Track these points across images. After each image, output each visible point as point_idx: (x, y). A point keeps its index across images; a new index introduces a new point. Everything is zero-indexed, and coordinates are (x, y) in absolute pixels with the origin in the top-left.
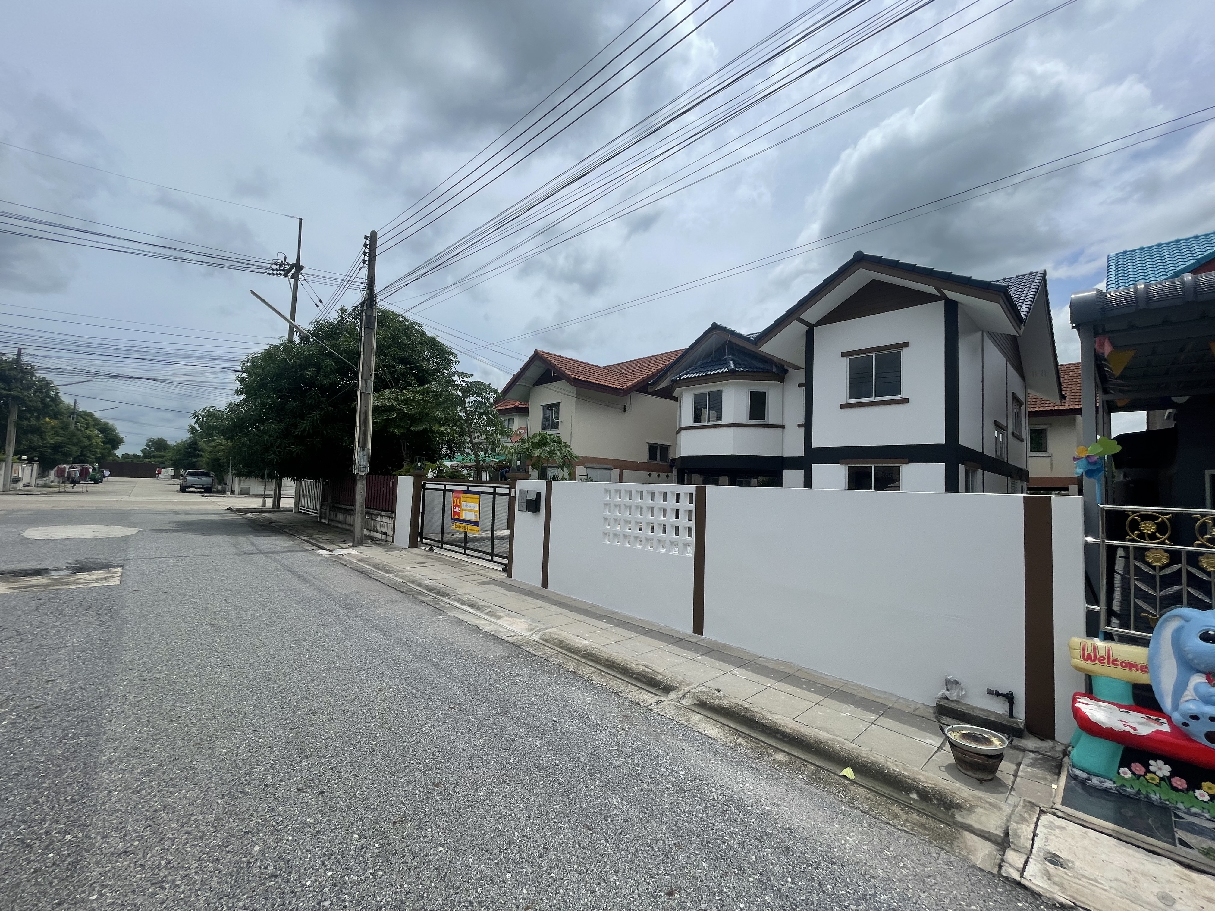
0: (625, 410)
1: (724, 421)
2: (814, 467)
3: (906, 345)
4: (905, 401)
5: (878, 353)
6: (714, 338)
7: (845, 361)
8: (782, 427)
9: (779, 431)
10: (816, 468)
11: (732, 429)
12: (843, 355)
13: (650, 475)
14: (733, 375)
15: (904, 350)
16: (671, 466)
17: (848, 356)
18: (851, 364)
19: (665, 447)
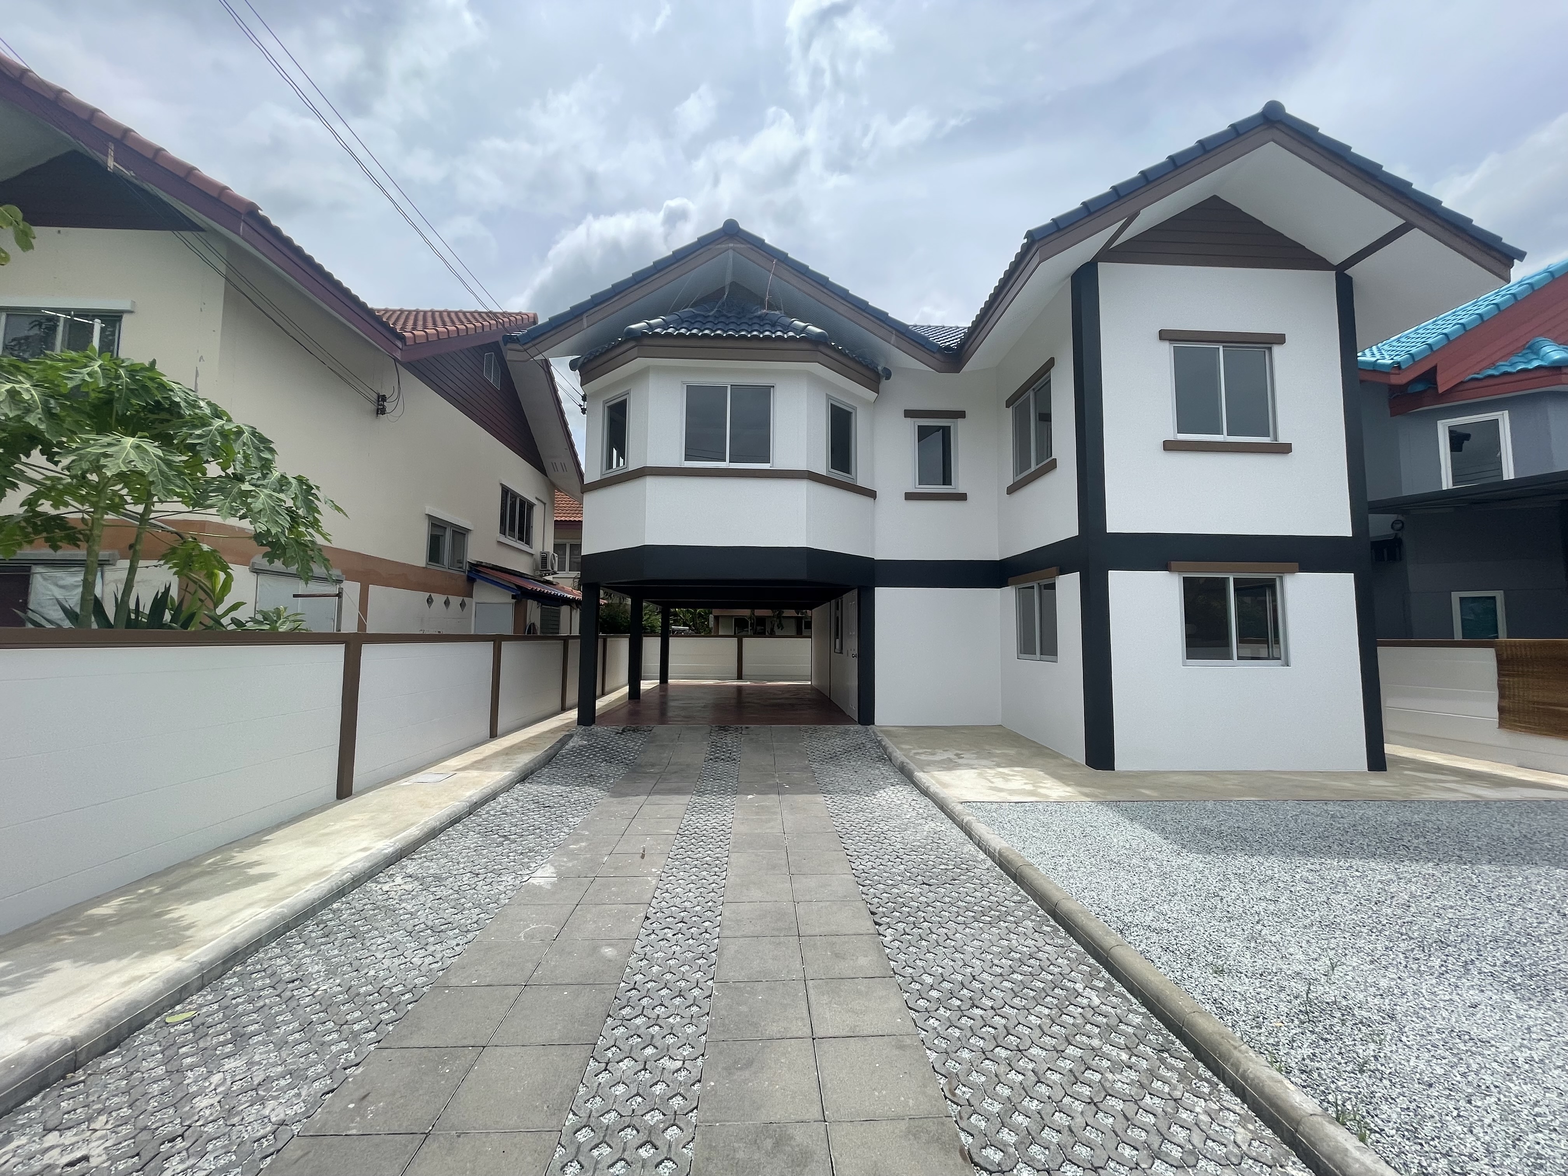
0: (381, 411)
1: (780, 459)
2: (1113, 576)
3: (1280, 339)
4: (1285, 449)
5: (1229, 345)
7: (1167, 351)
8: (874, 494)
9: (868, 499)
10: (1119, 582)
12: (1165, 335)
13: (430, 601)
15: (1276, 349)
16: (471, 580)
17: (1171, 340)
18: (1178, 356)
19: (461, 533)
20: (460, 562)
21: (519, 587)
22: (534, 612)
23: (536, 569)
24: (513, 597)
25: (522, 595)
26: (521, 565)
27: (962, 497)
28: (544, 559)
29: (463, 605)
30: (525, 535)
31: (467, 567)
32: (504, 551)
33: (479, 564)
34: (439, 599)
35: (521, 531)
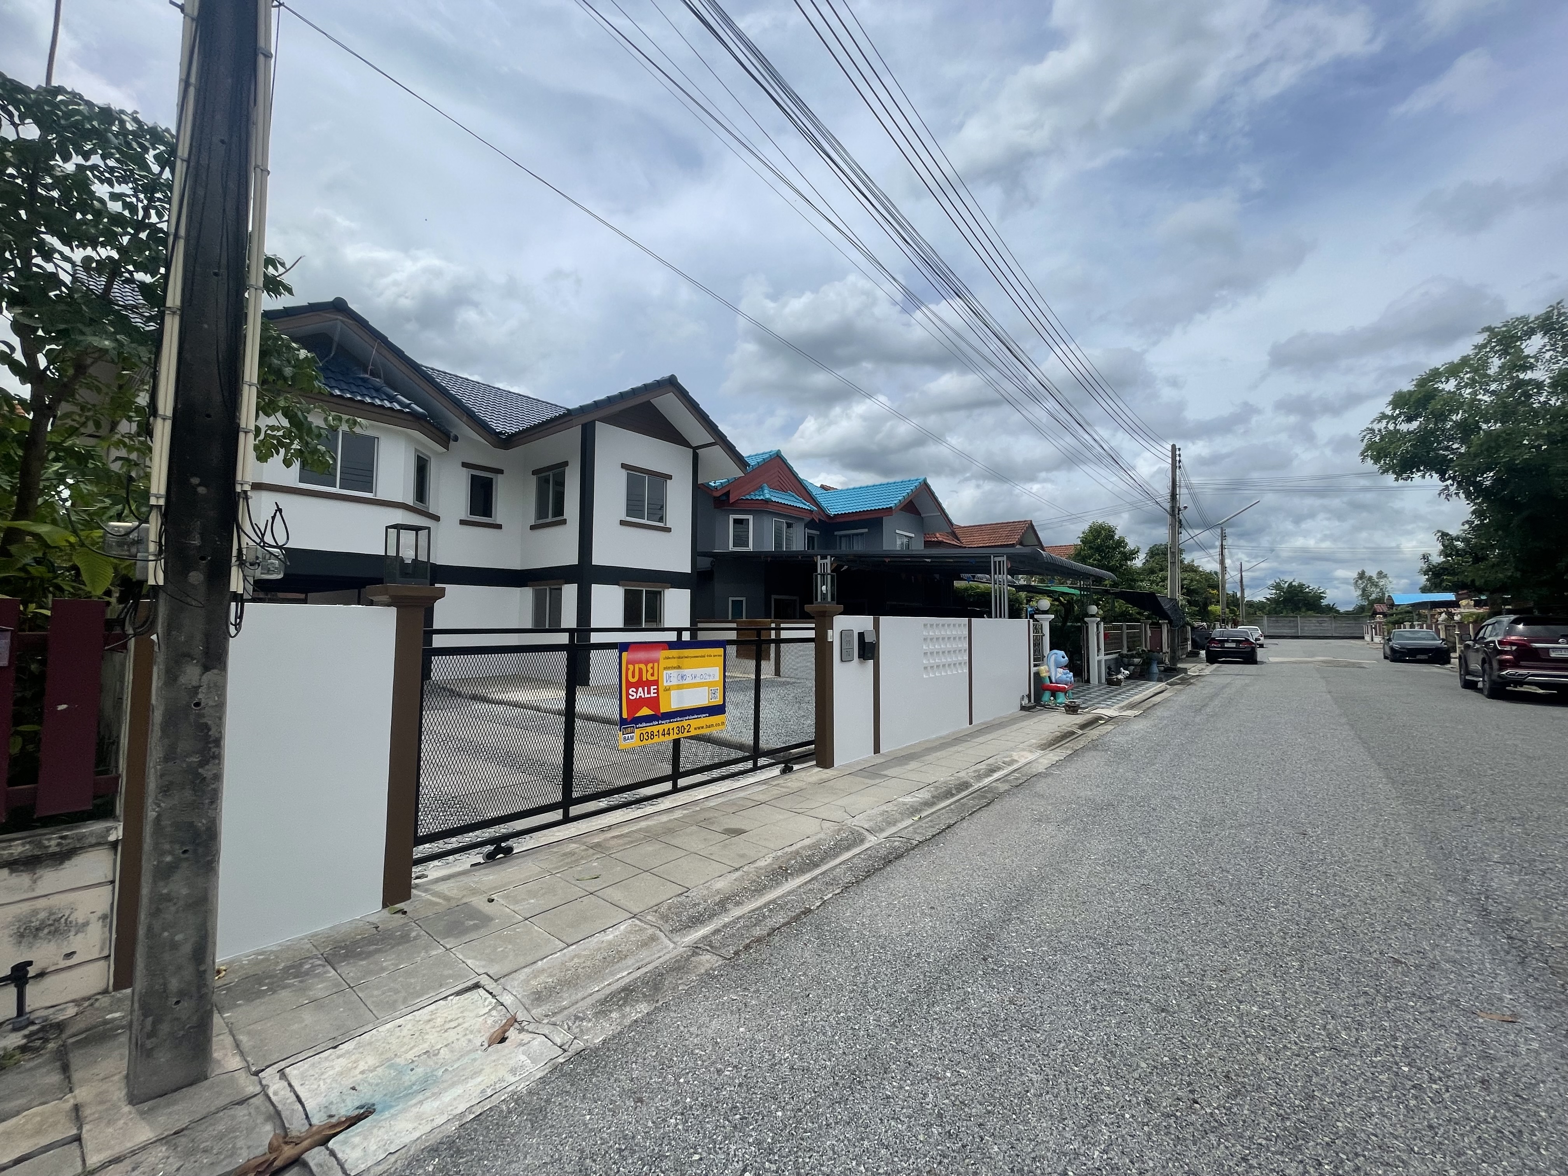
1: (383, 491)
2: (594, 587)
3: (670, 477)
4: (668, 530)
5: (650, 477)
7: (624, 474)
8: (438, 518)
9: (436, 523)
10: (596, 589)
12: (624, 466)
14: (415, 420)
15: (668, 481)
17: (627, 469)
18: (629, 478)
27: (499, 527)
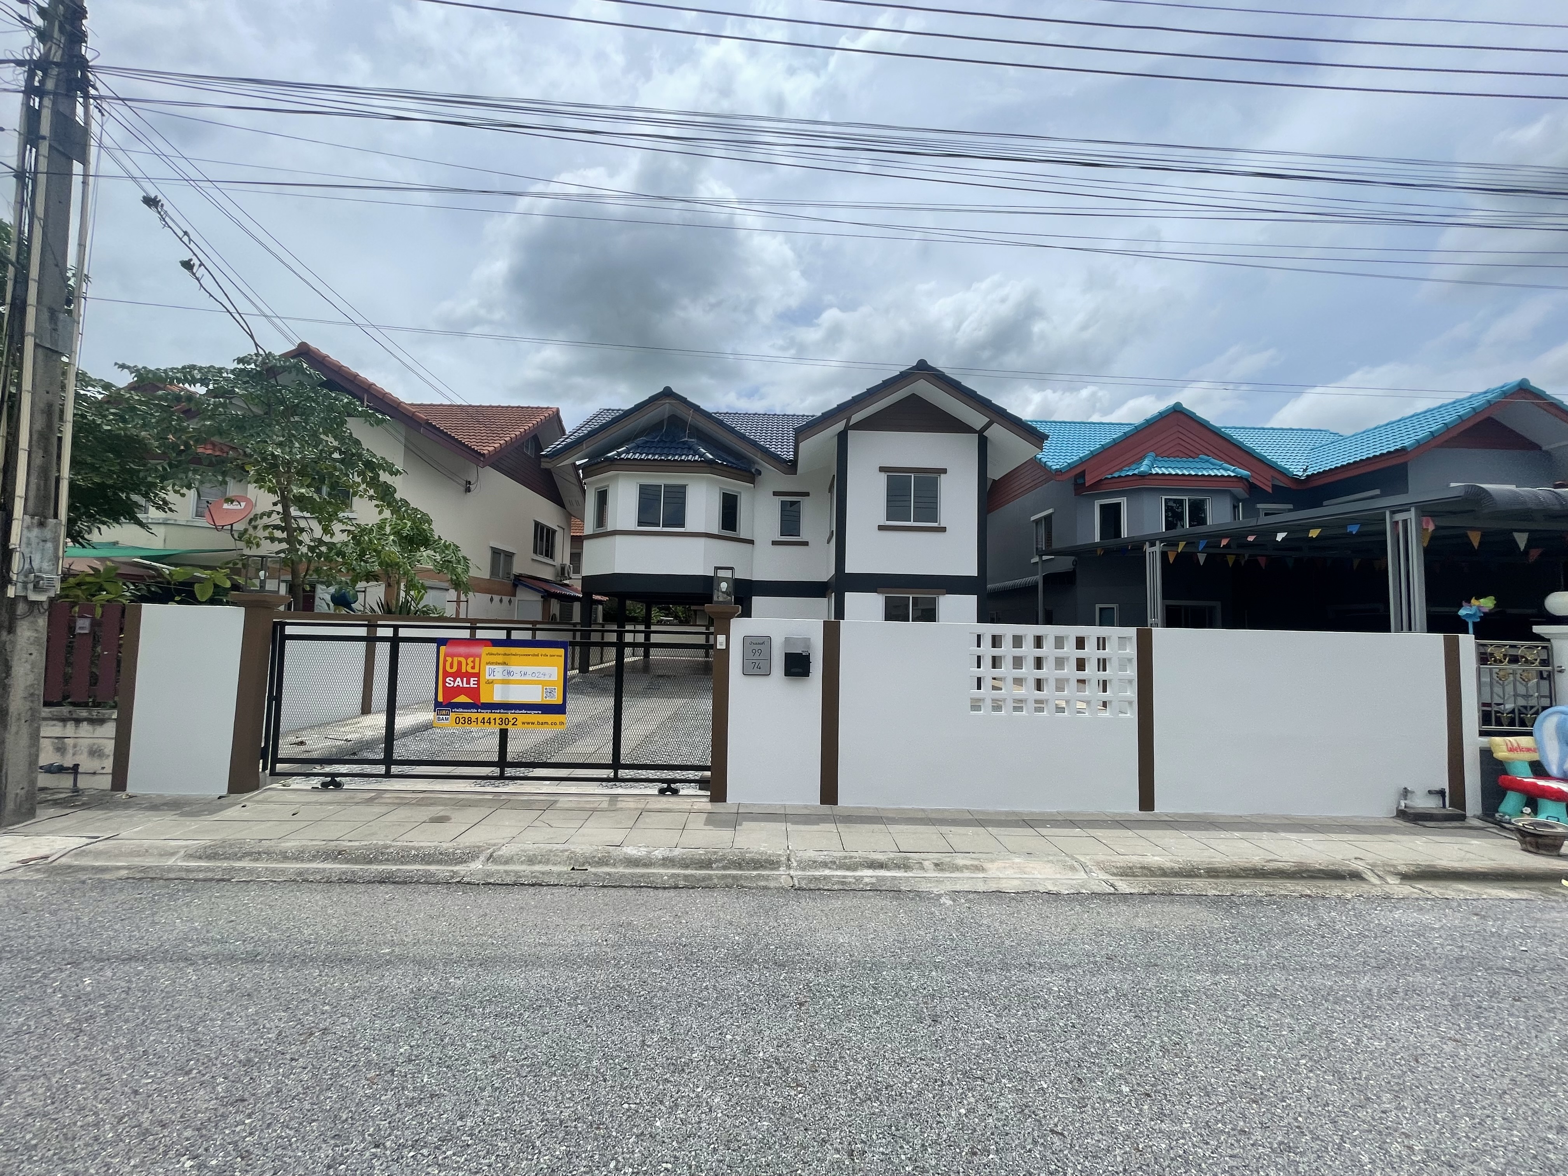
0: (468, 490)
1: (689, 527)
2: (848, 595)
3: (944, 471)
4: (943, 530)
5: (918, 475)
6: (666, 408)
7: (883, 477)
8: (751, 542)
9: (749, 546)
10: (851, 599)
11: (702, 541)
12: (882, 469)
14: (708, 466)
15: (942, 476)
16: (515, 586)
17: (885, 472)
18: (890, 482)
19: (509, 556)
20: (509, 574)
21: (546, 591)
22: (555, 607)
23: (557, 575)
24: (542, 597)
25: (547, 596)
26: (547, 574)
27: (806, 544)
28: (563, 568)
29: (510, 601)
30: (549, 552)
31: (512, 577)
32: (536, 565)
33: (521, 575)
34: (496, 598)
35: (547, 551)
